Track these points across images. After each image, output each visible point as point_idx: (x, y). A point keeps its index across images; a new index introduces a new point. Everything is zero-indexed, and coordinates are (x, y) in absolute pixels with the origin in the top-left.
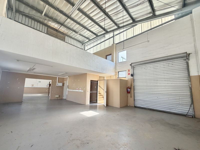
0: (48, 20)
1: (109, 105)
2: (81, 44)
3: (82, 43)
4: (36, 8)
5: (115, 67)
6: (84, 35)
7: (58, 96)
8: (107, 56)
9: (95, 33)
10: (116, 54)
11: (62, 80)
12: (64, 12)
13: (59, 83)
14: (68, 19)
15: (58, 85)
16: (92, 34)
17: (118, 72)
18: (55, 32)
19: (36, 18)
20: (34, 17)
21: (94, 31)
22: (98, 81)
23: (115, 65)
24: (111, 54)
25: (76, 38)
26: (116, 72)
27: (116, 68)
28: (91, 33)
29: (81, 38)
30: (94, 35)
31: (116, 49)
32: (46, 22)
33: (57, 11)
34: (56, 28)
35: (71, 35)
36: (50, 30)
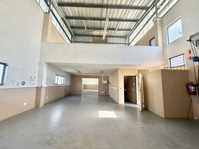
0: (91, 31)
1: (150, 110)
2: (125, 39)
3: (125, 37)
4: (82, 27)
5: (164, 52)
6: (123, 28)
7: (104, 92)
8: (150, 41)
9: (134, 18)
10: (163, 31)
11: (107, 78)
12: (96, 17)
13: (104, 81)
14: (102, 21)
15: (104, 83)
16: (131, 22)
17: (170, 59)
18: (99, 38)
19: (85, 34)
20: (84, 33)
21: (132, 18)
22: (136, 76)
23: (163, 50)
24: (154, 37)
25: (117, 35)
26: (164, 60)
27: (165, 54)
28: (129, 22)
29: (122, 33)
30: (133, 22)
31: (163, 25)
32: (90, 33)
33: (89, 20)
34: (99, 35)
35: (112, 34)
36: (95, 38)
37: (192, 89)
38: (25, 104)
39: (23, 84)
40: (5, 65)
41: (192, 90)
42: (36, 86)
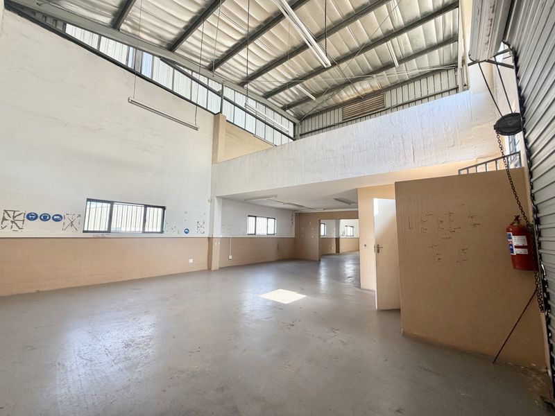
0: (329, 96)
2: (452, 72)
18: (358, 104)
36: (348, 108)
37: (515, 244)
38: (191, 261)
39: (186, 233)
40: (164, 208)
41: (515, 250)
42: (207, 235)
